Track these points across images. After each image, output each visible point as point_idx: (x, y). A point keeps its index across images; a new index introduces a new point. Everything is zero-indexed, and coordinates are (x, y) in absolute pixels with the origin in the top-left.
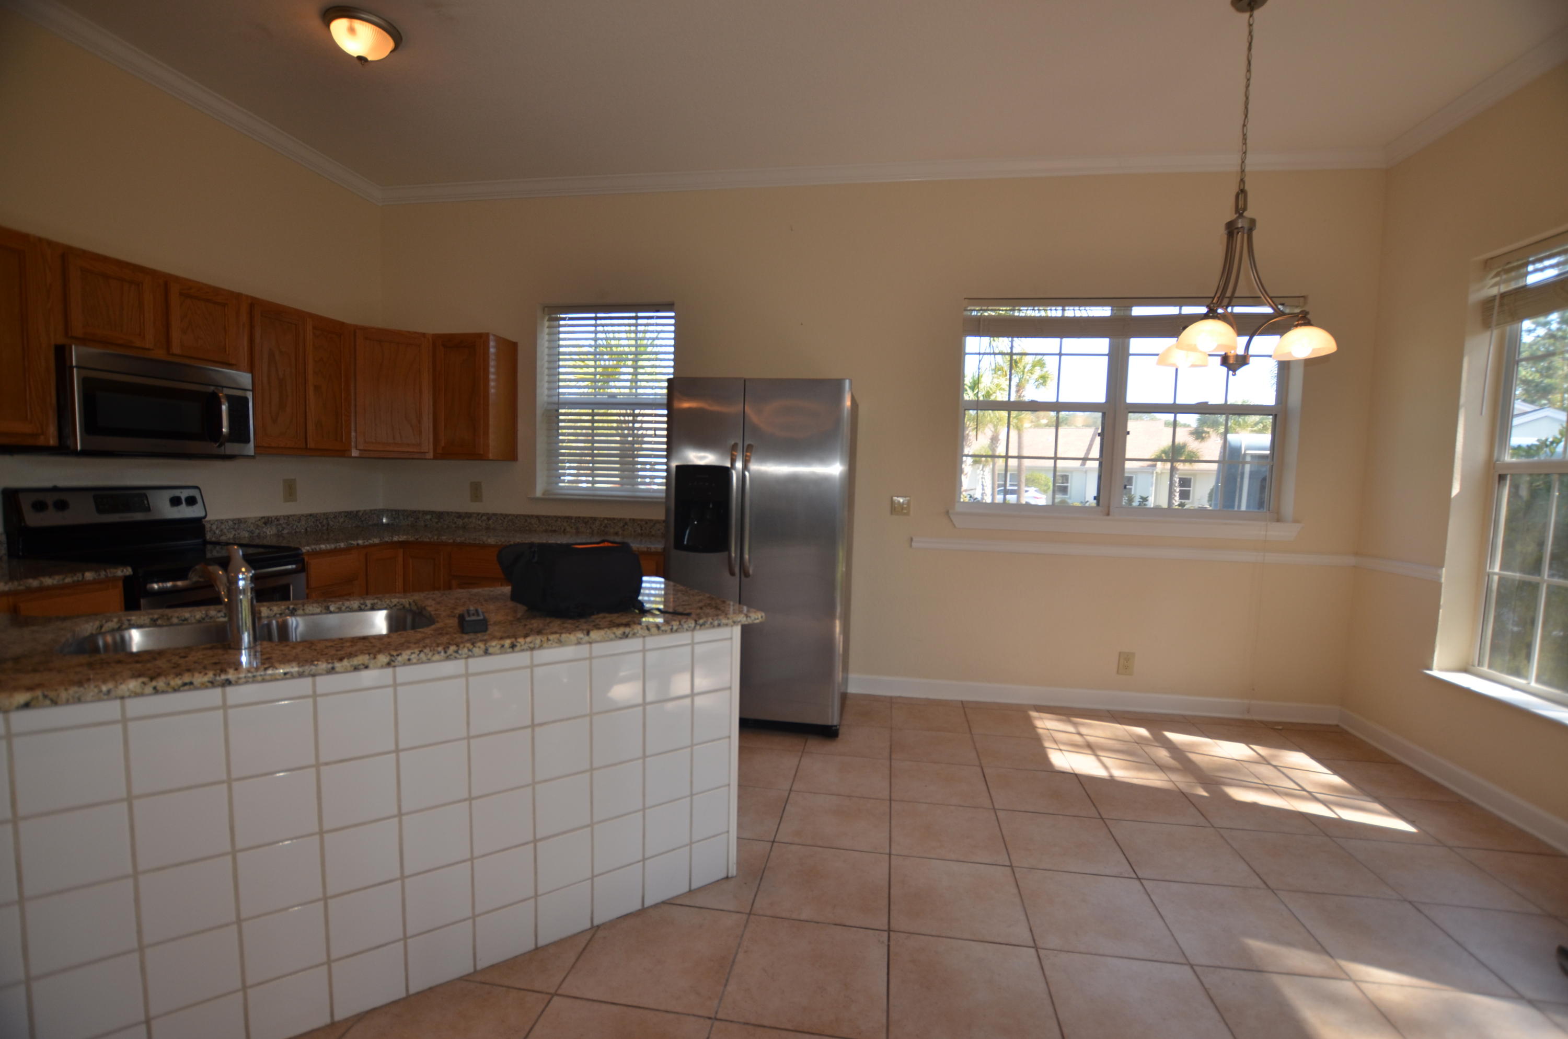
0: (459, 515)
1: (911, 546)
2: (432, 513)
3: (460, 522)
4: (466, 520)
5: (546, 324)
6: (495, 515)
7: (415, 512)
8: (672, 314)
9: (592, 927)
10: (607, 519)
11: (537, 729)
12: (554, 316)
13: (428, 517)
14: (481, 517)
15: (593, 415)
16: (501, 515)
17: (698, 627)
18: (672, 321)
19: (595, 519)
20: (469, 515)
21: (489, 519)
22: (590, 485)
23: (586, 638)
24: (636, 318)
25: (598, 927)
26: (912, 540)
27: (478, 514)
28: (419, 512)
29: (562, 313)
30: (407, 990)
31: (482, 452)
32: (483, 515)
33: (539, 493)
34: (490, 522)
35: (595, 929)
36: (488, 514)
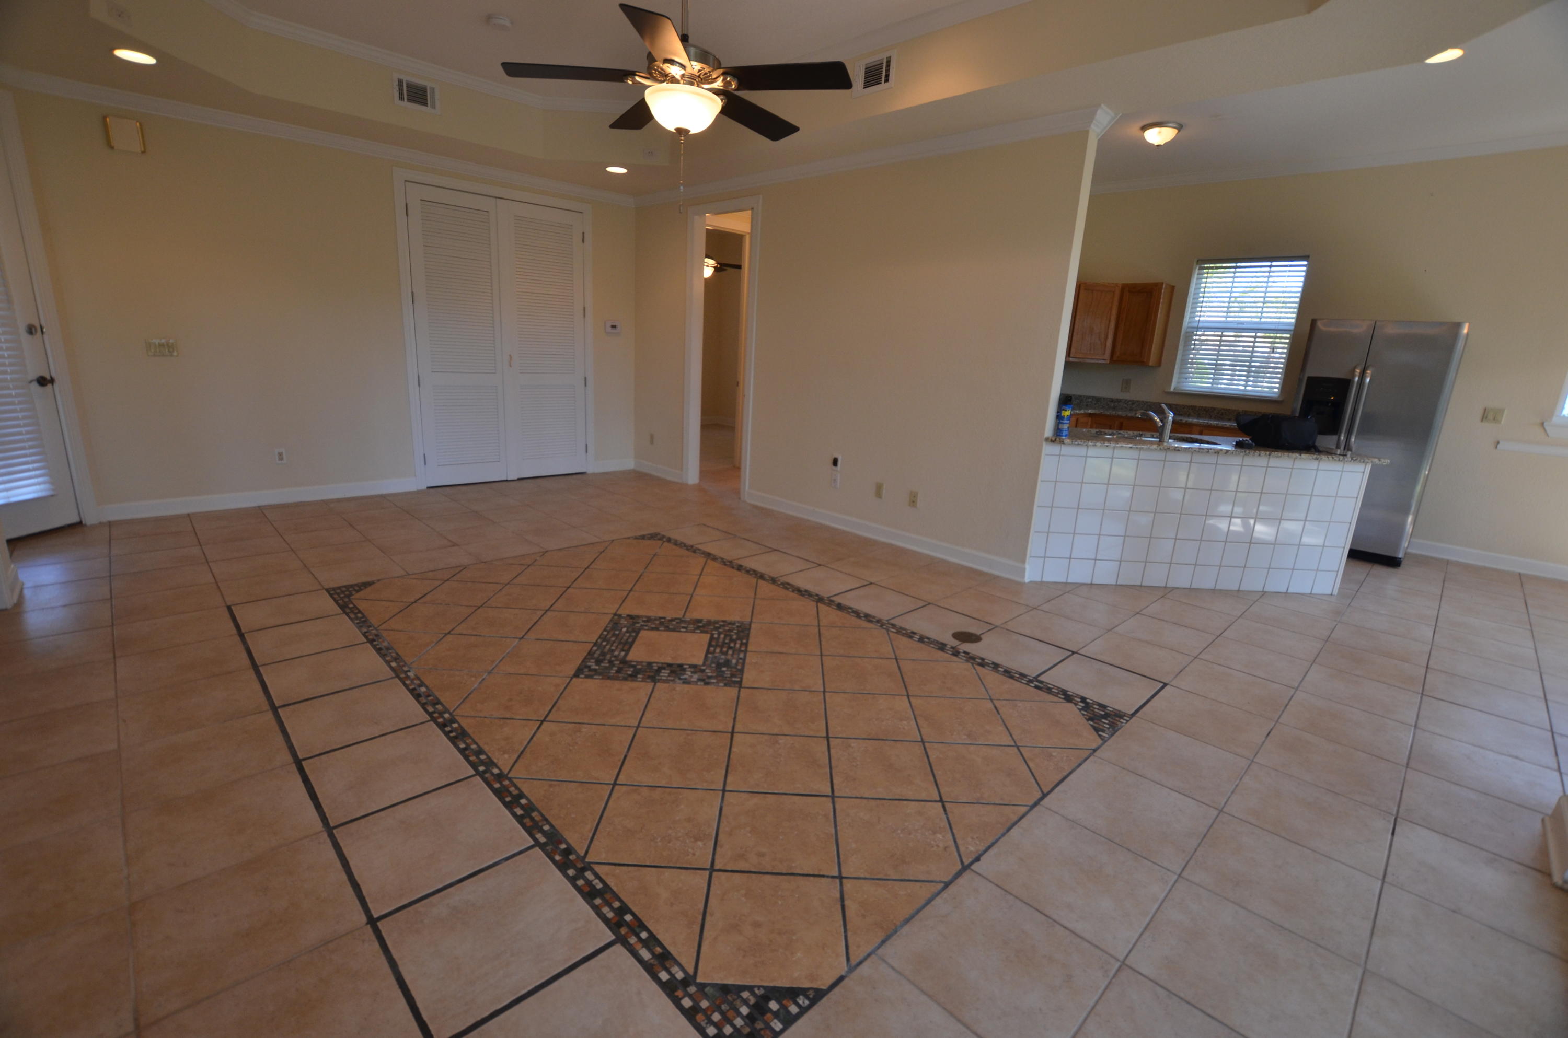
0: (1112, 400)
1: (1496, 447)
2: (1093, 398)
3: (1112, 405)
4: (1116, 403)
5: (1197, 271)
6: (1138, 401)
7: (1081, 396)
8: (1305, 263)
9: (1263, 591)
10: (1224, 409)
11: (1263, 495)
12: (1203, 266)
13: (1090, 400)
14: (1128, 402)
15: (1221, 336)
16: (1143, 402)
17: (1352, 461)
18: (1304, 268)
19: (1214, 409)
20: (1118, 401)
21: (1133, 404)
22: (1210, 385)
23: (1300, 457)
24: (1271, 266)
25: (1266, 592)
26: (1498, 443)
27: (1126, 400)
28: (1084, 396)
29: (1206, 264)
30: (1191, 586)
31: (1145, 360)
32: (1130, 401)
33: (1172, 390)
34: (1134, 406)
35: (1264, 593)
36: (1133, 401)
